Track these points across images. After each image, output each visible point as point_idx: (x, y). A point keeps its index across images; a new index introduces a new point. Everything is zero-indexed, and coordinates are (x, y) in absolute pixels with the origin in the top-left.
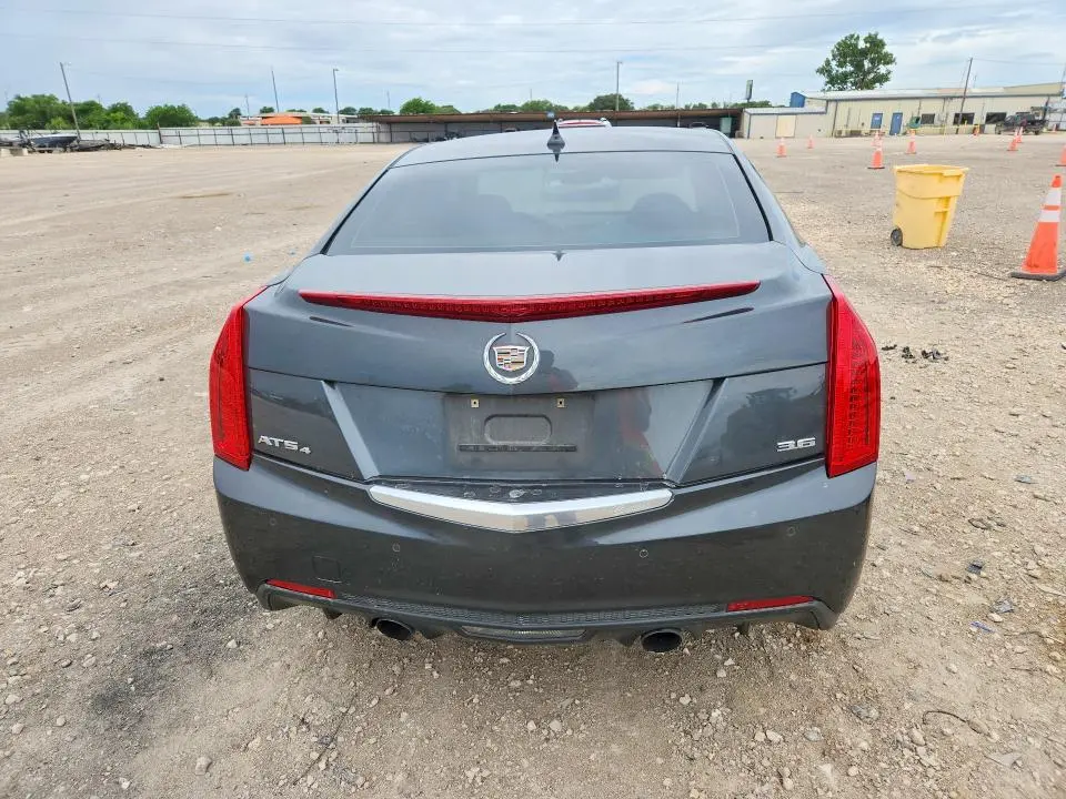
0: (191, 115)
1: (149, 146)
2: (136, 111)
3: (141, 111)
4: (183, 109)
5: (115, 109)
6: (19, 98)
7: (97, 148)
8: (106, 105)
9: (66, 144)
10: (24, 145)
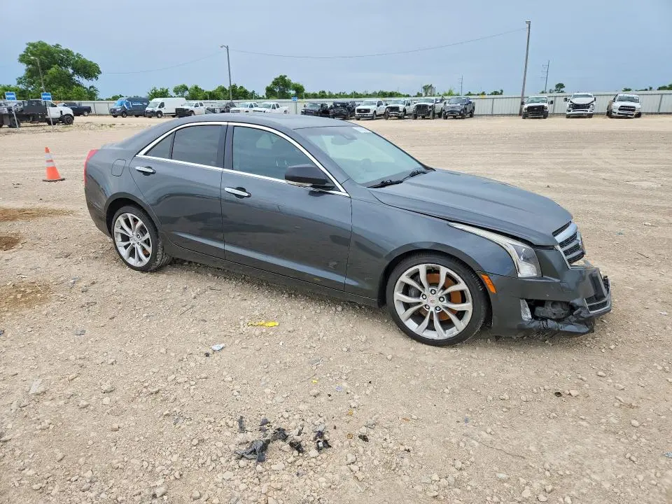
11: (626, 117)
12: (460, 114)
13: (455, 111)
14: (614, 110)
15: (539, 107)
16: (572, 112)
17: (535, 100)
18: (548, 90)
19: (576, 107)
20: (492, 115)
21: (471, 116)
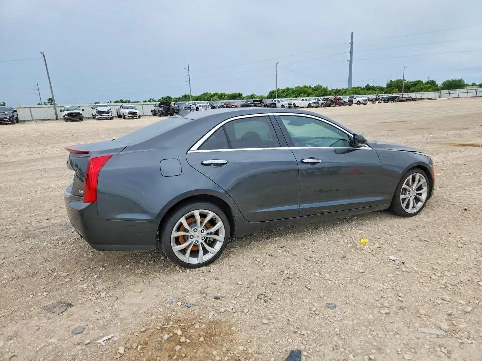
0: (464, 84)
1: (431, 99)
2: (437, 83)
3: (440, 83)
4: (460, 81)
5: (428, 83)
6: (391, 81)
7: (407, 100)
8: (424, 81)
9: (393, 99)
10: (377, 100)
11: (133, 118)
12: (10, 121)
13: (5, 118)
14: (125, 115)
15: (76, 113)
16: (99, 117)
17: (69, 108)
18: (43, 103)
19: (101, 113)
20: (33, 120)
21: (17, 122)
